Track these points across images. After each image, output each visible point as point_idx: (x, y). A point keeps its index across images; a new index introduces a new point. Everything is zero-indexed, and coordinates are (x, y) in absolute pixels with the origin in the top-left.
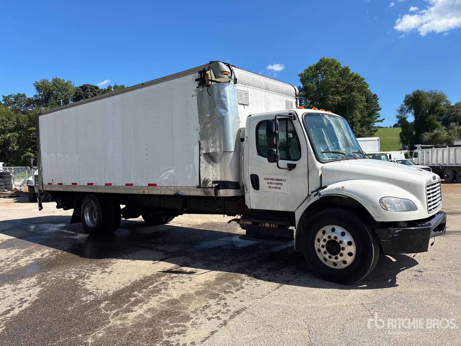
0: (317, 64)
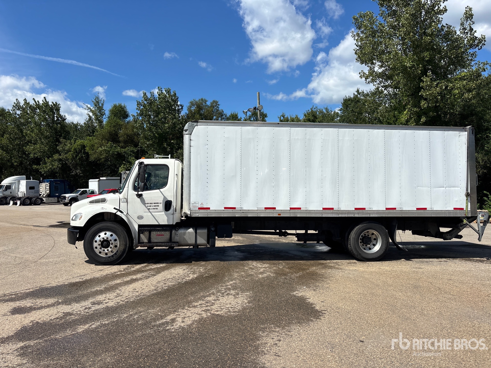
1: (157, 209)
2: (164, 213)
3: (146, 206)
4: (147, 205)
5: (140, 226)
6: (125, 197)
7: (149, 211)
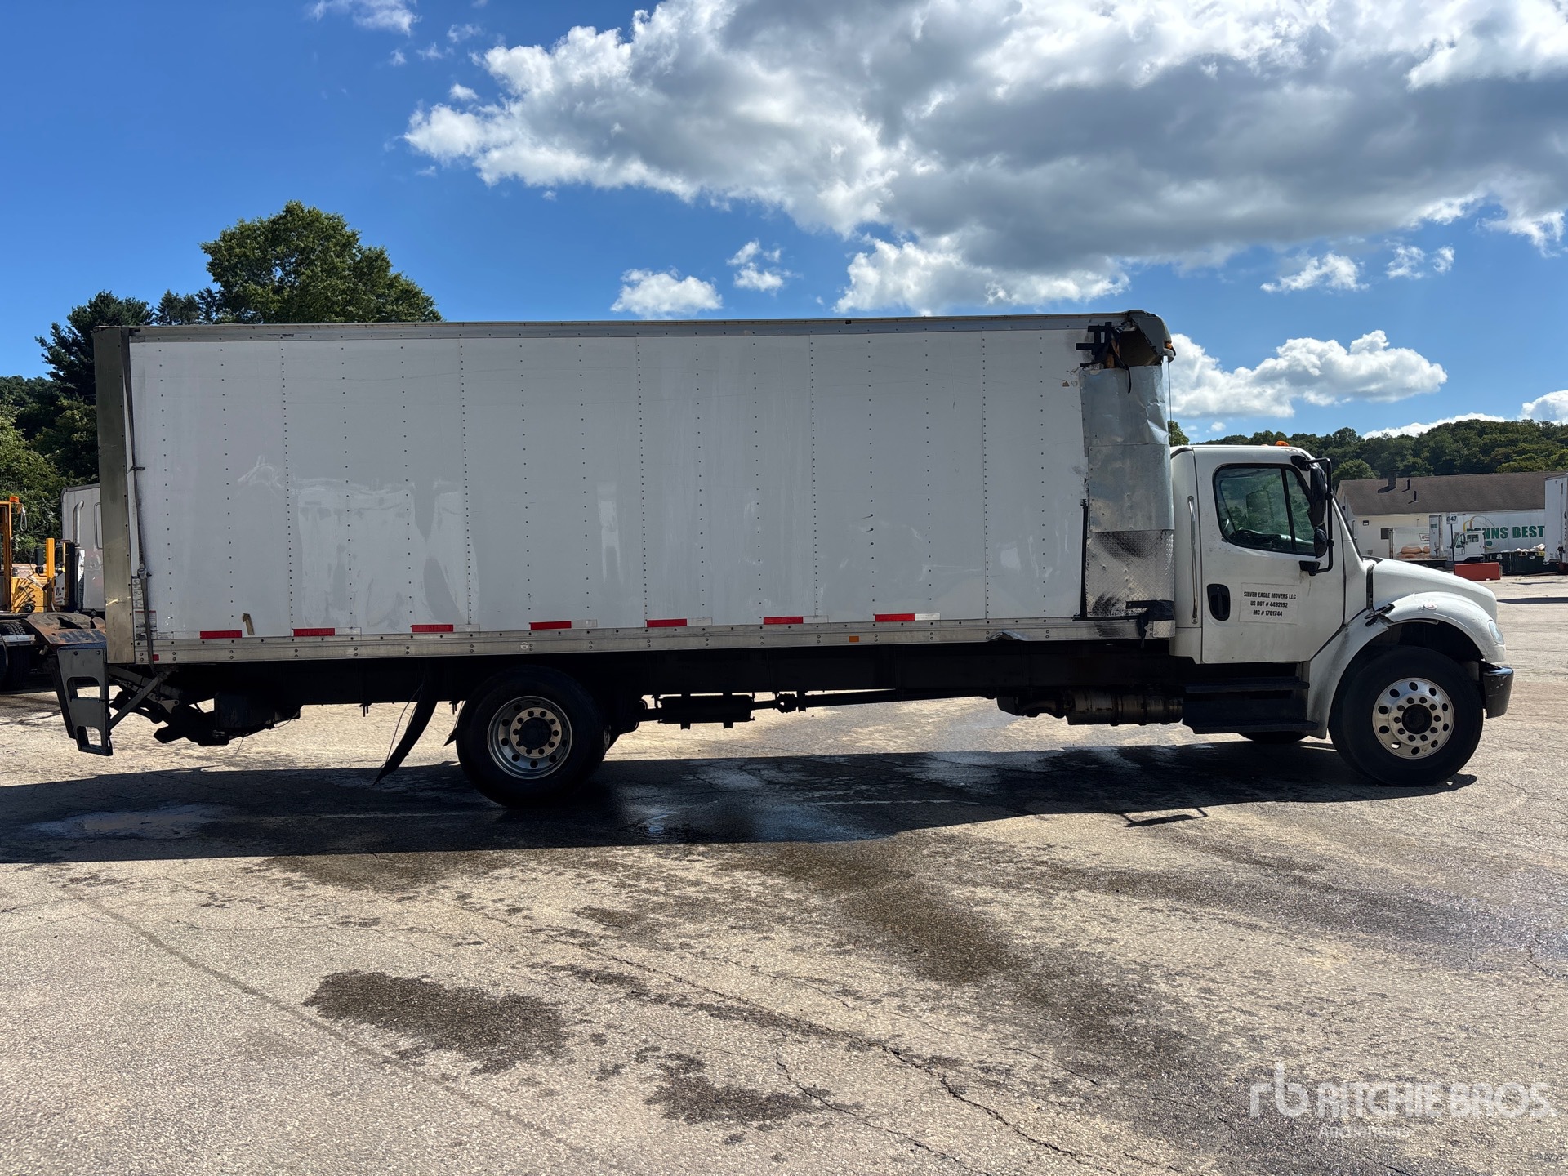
0: (274, 222)
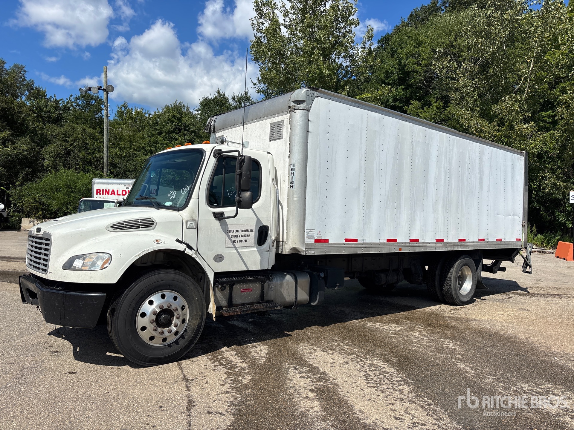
1: (246, 241)
2: (255, 249)
3: (228, 236)
4: (230, 234)
5: (217, 275)
6: (195, 219)
7: (234, 245)
